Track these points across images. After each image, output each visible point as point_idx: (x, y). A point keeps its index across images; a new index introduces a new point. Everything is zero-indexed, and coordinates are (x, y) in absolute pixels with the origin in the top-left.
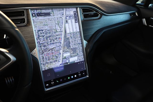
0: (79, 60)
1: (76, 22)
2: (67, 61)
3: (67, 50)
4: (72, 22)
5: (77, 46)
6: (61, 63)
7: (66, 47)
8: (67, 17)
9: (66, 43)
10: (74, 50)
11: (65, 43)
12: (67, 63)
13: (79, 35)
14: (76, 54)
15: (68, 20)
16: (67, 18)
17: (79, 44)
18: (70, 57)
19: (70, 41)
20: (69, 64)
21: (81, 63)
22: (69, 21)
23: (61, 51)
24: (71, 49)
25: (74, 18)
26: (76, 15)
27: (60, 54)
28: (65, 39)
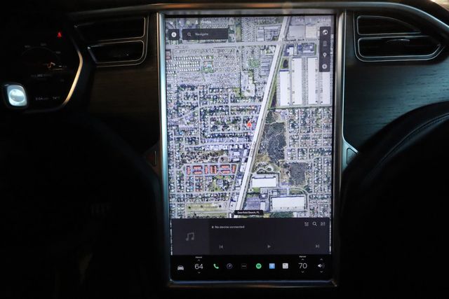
0: (308, 210)
1: (321, 70)
2: (263, 207)
3: (270, 166)
4: (305, 68)
5: (312, 160)
6: (238, 206)
7: (266, 155)
8: (289, 47)
9: (271, 143)
10: (297, 173)
11: (267, 141)
12: (261, 212)
13: (325, 119)
14: (302, 189)
15: (289, 59)
16: (291, 51)
17: (322, 152)
18: (275, 194)
19: (287, 135)
20: (266, 216)
21: (315, 224)
22: (296, 64)
23: (246, 168)
24: (286, 166)
25: (318, 54)
26: (329, 44)
27: (241, 175)
28: (266, 128)
